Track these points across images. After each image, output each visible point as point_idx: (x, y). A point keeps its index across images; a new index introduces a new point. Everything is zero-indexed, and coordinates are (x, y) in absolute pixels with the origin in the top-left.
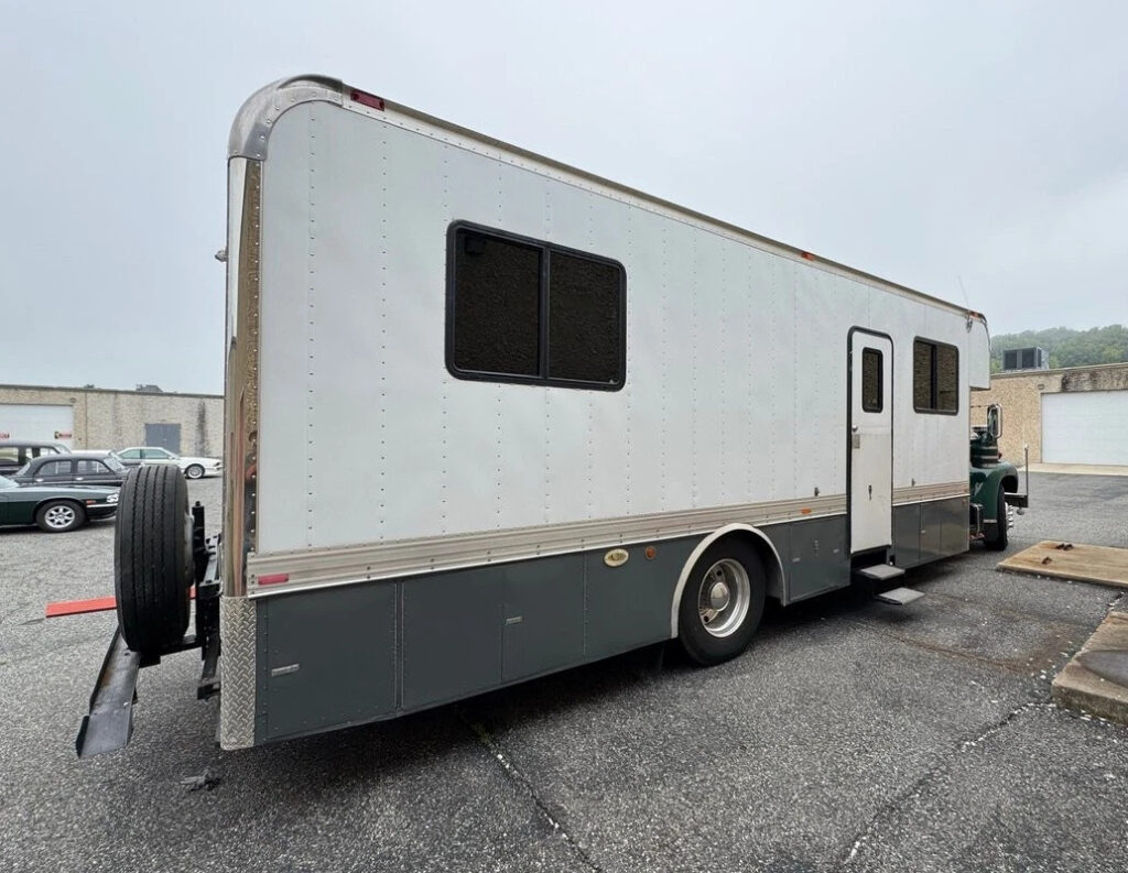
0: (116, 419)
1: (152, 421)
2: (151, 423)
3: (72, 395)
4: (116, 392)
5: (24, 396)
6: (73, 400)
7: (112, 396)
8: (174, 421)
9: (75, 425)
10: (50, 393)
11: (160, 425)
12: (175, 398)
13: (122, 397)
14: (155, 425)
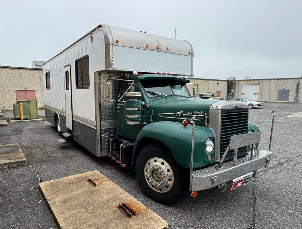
0: (270, 89)
1: (280, 88)
2: (280, 89)
3: (259, 81)
4: (271, 79)
5: (249, 82)
6: (259, 83)
7: (269, 81)
8: (287, 89)
9: (259, 91)
10: (254, 81)
11: (282, 90)
12: (289, 80)
13: (272, 81)
14: (281, 90)
